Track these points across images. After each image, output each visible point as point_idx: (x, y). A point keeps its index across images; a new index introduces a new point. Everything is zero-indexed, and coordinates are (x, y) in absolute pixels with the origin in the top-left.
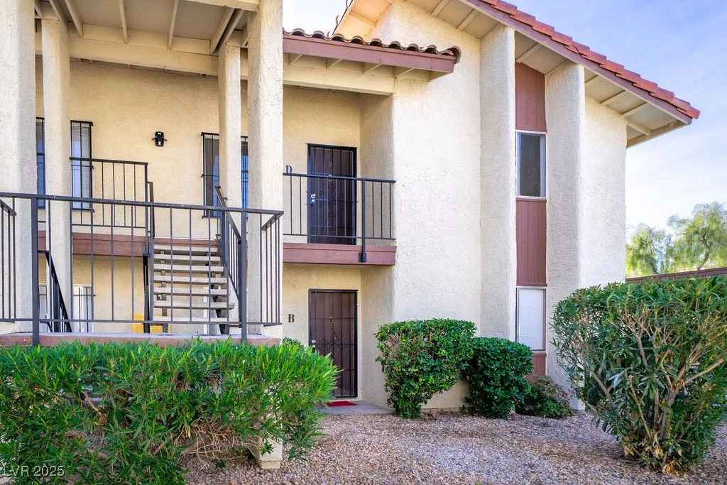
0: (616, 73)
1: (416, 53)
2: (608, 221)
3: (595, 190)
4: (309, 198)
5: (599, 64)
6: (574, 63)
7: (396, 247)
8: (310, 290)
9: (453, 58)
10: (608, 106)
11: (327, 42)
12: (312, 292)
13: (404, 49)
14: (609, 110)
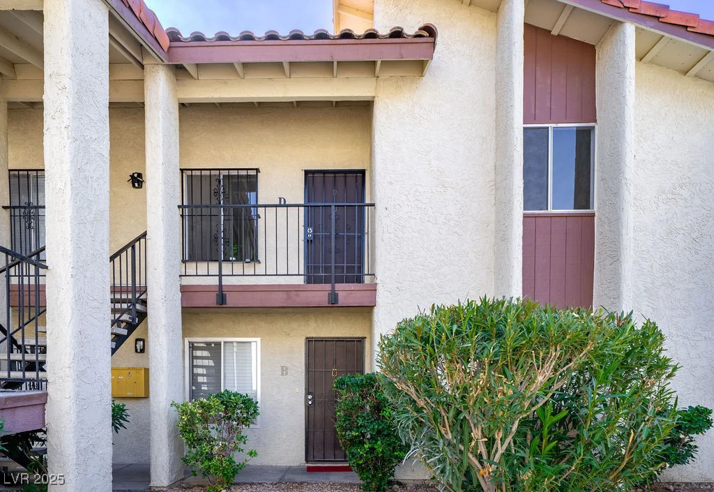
0: (687, 27)
1: (376, 40)
2: (694, 236)
3: (673, 194)
4: (306, 233)
5: (659, 18)
6: (621, 23)
7: (376, 284)
8: (307, 338)
9: (430, 39)
10: (697, 76)
11: (261, 43)
12: (309, 341)
13: (359, 37)
14: (700, 81)
